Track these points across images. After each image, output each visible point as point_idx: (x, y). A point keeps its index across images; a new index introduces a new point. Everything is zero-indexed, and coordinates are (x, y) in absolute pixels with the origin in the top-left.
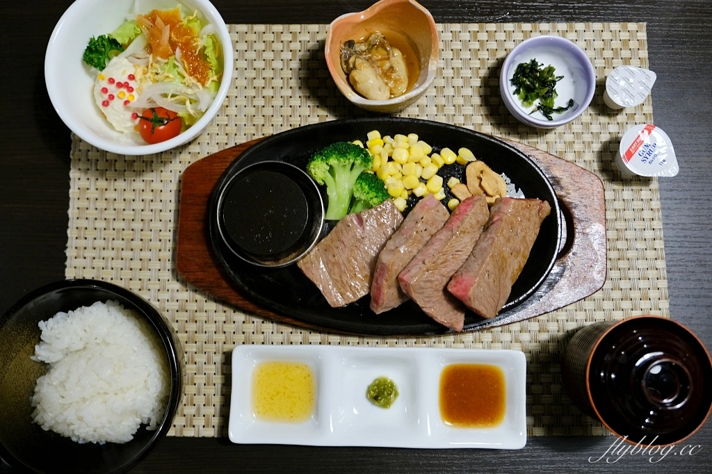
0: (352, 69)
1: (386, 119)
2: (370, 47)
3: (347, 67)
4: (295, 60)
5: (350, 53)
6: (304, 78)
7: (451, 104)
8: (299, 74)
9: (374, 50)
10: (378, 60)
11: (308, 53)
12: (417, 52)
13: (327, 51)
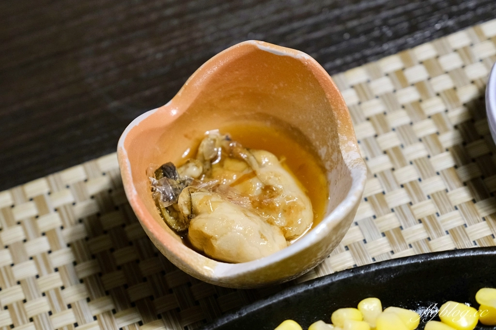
0: (189, 218)
1: (300, 290)
2: (207, 166)
3: (177, 218)
4: (58, 248)
5: (175, 189)
6: (90, 277)
7: (411, 220)
8: (77, 273)
9: (217, 171)
10: (232, 185)
11: (81, 227)
12: (304, 142)
13: (132, 194)
